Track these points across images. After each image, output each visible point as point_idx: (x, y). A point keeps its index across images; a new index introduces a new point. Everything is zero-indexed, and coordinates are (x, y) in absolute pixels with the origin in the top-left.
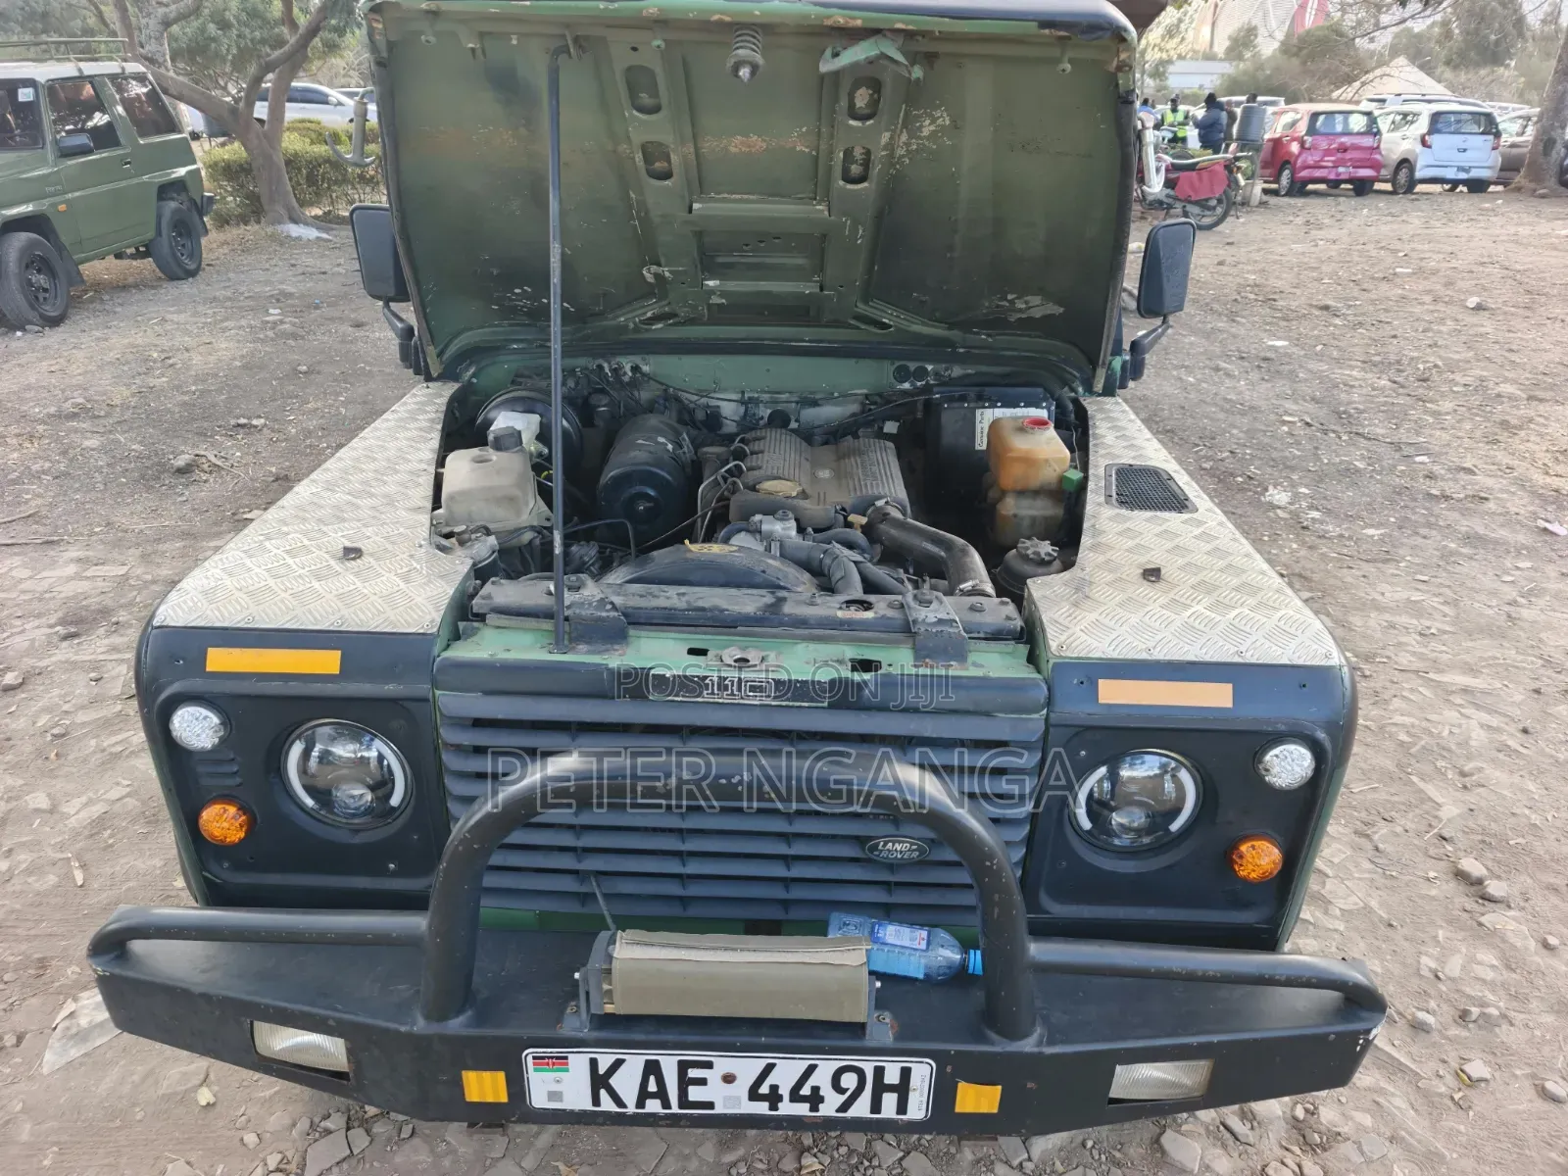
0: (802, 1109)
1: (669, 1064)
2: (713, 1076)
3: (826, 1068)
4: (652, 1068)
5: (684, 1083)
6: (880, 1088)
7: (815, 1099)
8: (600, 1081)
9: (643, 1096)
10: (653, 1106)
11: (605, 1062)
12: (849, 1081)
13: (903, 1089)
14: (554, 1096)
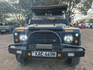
0: (48, 56)
1: (40, 52)
2: (43, 53)
3: (50, 53)
4: (39, 53)
5: (41, 54)
6: (53, 54)
7: (49, 55)
8: (36, 54)
9: (39, 55)
10: (39, 56)
11: (36, 52)
12: (51, 54)
13: (54, 54)
14: (33, 55)
